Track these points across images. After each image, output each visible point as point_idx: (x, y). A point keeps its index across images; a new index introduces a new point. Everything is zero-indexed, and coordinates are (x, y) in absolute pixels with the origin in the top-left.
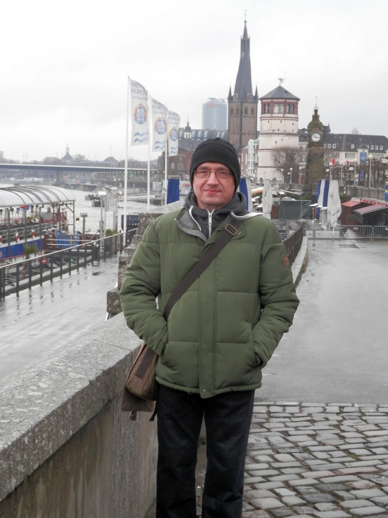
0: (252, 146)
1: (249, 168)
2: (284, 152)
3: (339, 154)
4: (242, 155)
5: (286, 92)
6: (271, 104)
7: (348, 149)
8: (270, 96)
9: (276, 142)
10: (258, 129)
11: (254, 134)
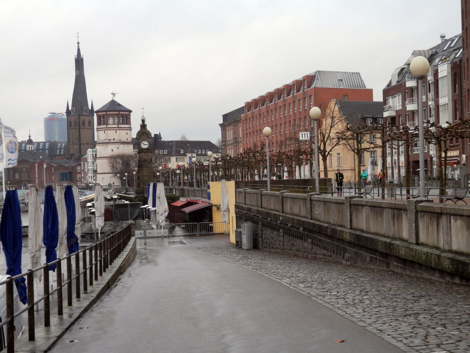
0: (91, 154)
1: (89, 175)
2: (120, 159)
3: (170, 159)
4: (82, 163)
5: (119, 105)
6: (106, 117)
7: (178, 154)
8: (104, 109)
9: (112, 150)
10: (96, 140)
11: (92, 144)
